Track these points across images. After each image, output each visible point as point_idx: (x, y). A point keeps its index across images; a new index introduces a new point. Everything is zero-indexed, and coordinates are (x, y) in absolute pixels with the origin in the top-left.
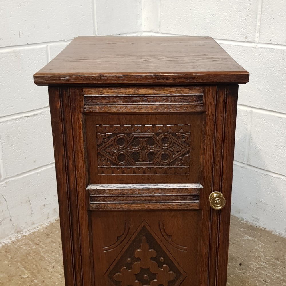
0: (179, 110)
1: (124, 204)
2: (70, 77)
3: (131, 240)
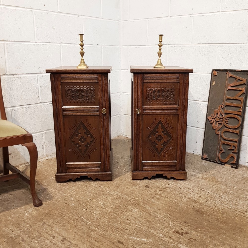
0: (90, 81)
1: (75, 113)
2: (57, 70)
3: (77, 126)
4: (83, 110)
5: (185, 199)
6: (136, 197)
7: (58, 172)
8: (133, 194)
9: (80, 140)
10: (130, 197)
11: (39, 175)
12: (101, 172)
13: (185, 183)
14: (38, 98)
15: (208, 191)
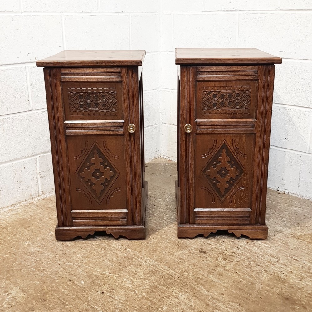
0: (109, 80)
1: (85, 132)
2: (54, 63)
3: (89, 153)
4: (97, 127)
5: (265, 276)
6: (184, 270)
7: (59, 226)
8: (179, 264)
9: (93, 174)
10: (175, 271)
11: (29, 226)
12: (127, 225)
13: (265, 245)
14: (28, 103)
15: (304, 261)
